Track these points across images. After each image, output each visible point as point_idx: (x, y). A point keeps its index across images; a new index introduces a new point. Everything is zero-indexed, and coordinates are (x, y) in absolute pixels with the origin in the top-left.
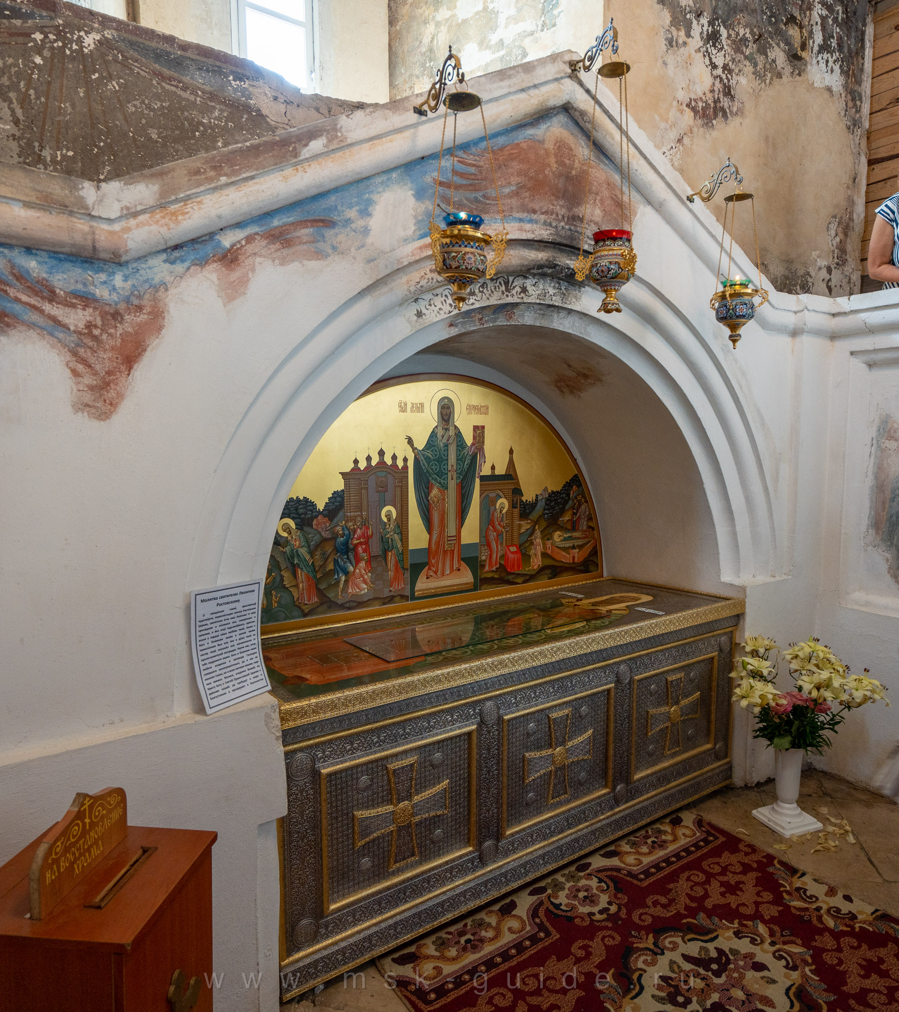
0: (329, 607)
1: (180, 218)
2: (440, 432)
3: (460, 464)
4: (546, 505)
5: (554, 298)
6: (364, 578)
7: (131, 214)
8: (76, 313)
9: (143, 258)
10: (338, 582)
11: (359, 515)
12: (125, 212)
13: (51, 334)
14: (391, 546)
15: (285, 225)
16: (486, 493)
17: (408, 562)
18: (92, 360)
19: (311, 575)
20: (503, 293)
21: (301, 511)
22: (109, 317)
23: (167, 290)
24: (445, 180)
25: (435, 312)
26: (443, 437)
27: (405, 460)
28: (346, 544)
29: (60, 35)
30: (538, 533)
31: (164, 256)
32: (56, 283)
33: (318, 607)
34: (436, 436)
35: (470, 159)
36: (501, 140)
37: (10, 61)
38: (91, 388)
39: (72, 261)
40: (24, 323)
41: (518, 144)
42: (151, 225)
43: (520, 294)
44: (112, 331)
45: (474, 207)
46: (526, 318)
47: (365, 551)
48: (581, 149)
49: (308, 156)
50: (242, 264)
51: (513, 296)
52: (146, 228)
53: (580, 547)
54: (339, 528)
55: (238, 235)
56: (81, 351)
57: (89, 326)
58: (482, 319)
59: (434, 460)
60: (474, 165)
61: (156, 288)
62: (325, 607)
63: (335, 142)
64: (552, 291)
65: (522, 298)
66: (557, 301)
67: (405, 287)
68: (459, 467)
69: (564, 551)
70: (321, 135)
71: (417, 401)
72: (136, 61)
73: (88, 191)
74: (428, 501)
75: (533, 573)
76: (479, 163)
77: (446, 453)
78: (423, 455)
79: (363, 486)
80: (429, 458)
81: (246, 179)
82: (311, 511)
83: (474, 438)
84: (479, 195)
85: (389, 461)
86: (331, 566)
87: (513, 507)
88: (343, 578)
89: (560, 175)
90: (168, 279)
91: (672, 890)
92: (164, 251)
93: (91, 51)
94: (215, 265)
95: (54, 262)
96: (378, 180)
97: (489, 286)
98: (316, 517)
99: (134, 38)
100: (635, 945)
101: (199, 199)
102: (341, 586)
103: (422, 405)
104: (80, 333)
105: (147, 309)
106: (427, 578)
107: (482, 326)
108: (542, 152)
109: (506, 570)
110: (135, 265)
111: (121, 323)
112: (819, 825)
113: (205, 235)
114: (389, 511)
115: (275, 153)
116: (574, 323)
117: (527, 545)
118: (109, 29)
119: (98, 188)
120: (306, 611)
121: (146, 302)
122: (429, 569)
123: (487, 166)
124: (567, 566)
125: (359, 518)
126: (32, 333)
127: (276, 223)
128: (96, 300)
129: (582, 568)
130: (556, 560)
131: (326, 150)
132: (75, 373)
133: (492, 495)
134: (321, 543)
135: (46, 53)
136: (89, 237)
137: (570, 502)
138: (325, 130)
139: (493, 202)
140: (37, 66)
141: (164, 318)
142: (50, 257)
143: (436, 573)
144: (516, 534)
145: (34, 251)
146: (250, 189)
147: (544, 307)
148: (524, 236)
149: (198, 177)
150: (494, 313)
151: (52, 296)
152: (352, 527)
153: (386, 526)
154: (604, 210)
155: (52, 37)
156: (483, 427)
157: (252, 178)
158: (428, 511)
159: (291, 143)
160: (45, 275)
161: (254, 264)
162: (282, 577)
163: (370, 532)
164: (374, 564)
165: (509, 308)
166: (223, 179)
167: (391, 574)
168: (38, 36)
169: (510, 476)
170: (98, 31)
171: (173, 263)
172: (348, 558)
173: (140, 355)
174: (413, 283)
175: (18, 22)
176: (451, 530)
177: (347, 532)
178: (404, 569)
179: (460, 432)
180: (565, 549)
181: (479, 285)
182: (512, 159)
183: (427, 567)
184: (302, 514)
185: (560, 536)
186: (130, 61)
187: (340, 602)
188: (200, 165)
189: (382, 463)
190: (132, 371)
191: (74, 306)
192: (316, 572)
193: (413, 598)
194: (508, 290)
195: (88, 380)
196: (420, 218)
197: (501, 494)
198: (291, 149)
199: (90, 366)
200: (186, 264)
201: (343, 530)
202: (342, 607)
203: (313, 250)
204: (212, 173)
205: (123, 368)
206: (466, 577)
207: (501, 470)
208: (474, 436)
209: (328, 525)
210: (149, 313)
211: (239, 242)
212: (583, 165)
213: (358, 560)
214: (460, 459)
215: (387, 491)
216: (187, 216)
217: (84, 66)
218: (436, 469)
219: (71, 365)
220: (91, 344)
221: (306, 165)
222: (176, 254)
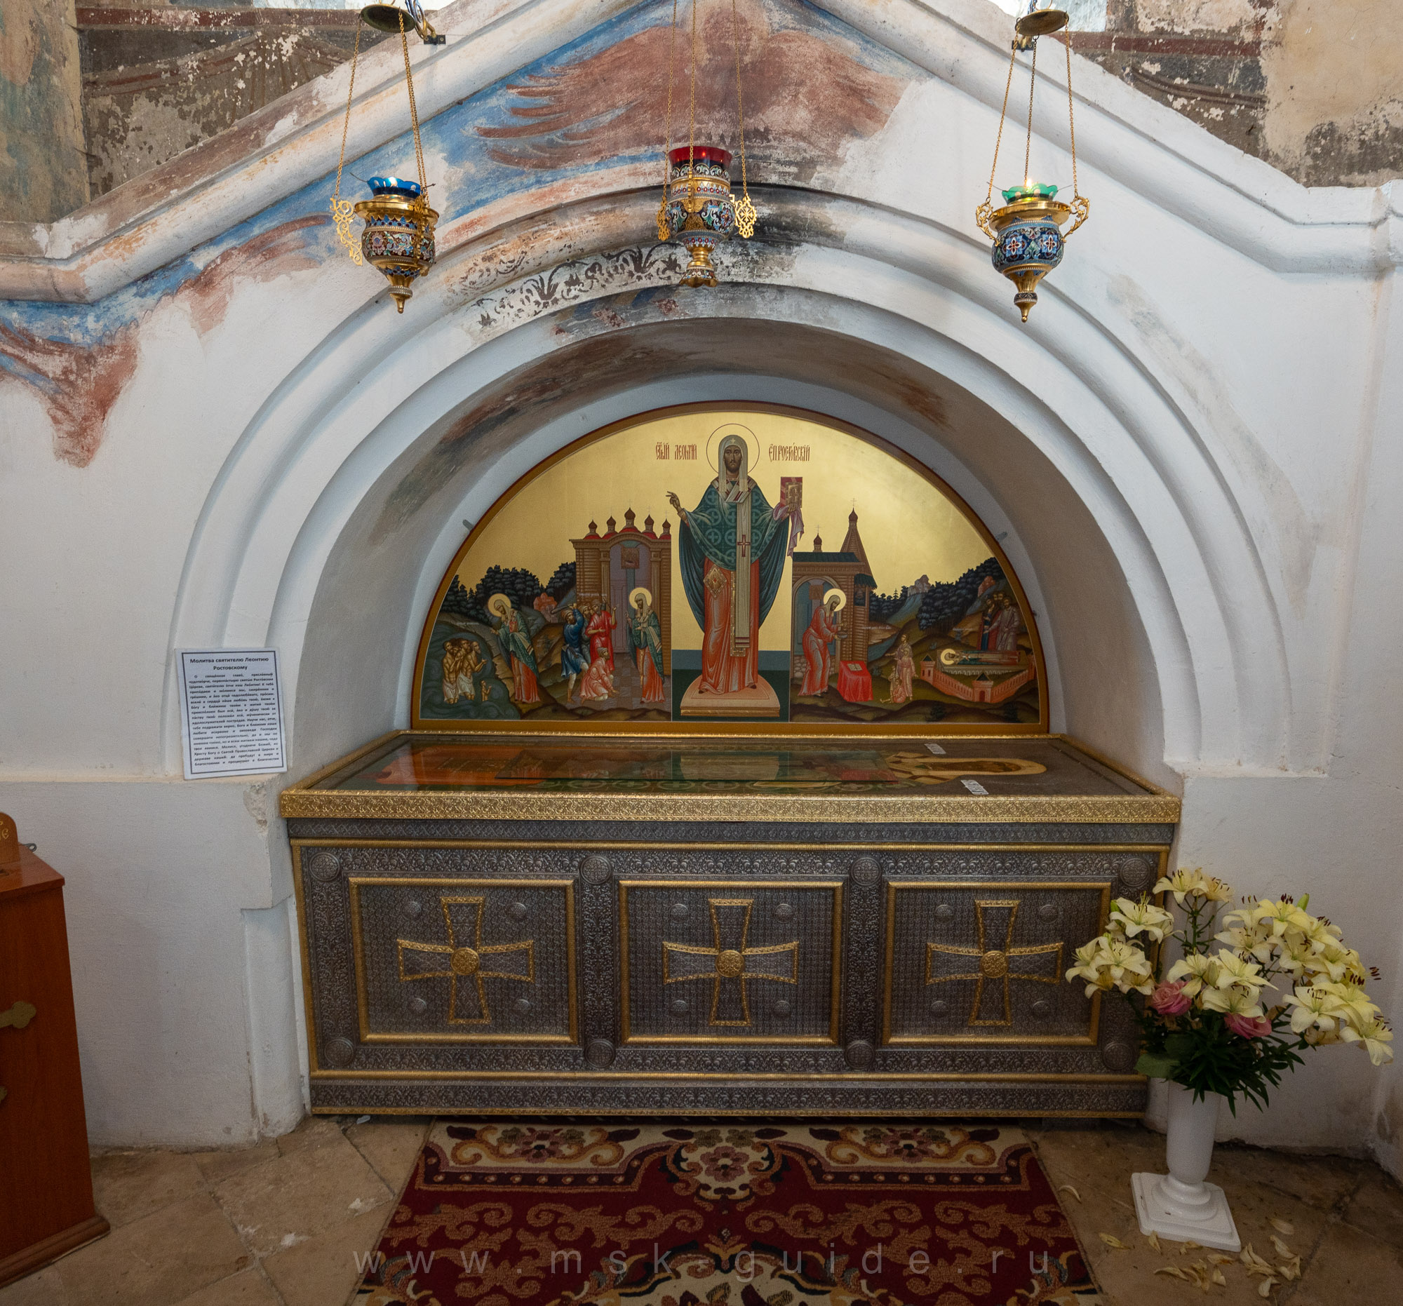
0: (555, 711)
1: (134, 245)
2: (723, 487)
3: (757, 534)
4: (924, 604)
5: (733, 271)
6: (603, 680)
7: (84, 250)
8: (54, 360)
9: (112, 294)
10: (567, 680)
11: (597, 598)
12: (76, 249)
13: (33, 383)
14: (643, 642)
15: (267, 232)
16: (804, 579)
17: (670, 667)
18: (69, 406)
19: (531, 668)
20: (631, 274)
21: (519, 586)
22: (83, 361)
23: (137, 326)
24: (497, 127)
25: (512, 315)
26: (728, 493)
27: (666, 525)
28: (578, 632)
29: (261, 51)
30: (906, 647)
31: (134, 290)
32: (35, 332)
33: (540, 708)
34: (716, 493)
35: (541, 85)
36: (599, 43)
37: (217, 93)
38: (70, 434)
39: (48, 308)
40: (10, 374)
41: (631, 40)
42: (105, 259)
43: (664, 272)
44: (86, 375)
45: (547, 155)
46: (700, 308)
47: (604, 645)
48: (765, 15)
49: (275, 141)
50: (218, 287)
51: (650, 276)
52: (101, 262)
53: (998, 679)
54: (568, 612)
55: (212, 254)
56: (60, 397)
57: (66, 371)
58: (614, 317)
59: (713, 527)
60: (547, 93)
61: (127, 326)
62: (550, 709)
63: (310, 115)
64: (728, 260)
65: (669, 278)
66: (741, 274)
67: (445, 287)
68: (755, 538)
69: (961, 682)
70: (291, 110)
71: (687, 443)
72: (336, 54)
73: (41, 234)
74: (703, 584)
75: (897, 708)
76: (556, 88)
77: (732, 517)
78: (696, 520)
79: (602, 559)
80: (705, 524)
81: (204, 186)
82: (532, 587)
83: (783, 495)
84: (556, 136)
85: (641, 527)
86: (557, 660)
87: (856, 603)
88: (574, 677)
89: (717, 70)
90: (139, 314)
91: (847, 1210)
92: (134, 283)
93: (289, 58)
94: (187, 292)
95: (32, 311)
96: (392, 148)
97: (604, 268)
98: (538, 595)
99: (333, 27)
100: (706, 1245)
101: (153, 221)
102: (571, 687)
103: (693, 448)
104: (58, 380)
105: (120, 349)
106: (701, 692)
107: (616, 328)
108: (679, 41)
109: (842, 699)
110: (106, 303)
111: (94, 366)
112: (1234, 1243)
113: (176, 259)
114: (641, 595)
115: (233, 147)
116: (799, 305)
117: (883, 663)
118: (306, 25)
119: (50, 229)
120: (524, 711)
121: (118, 342)
122: (704, 680)
123: (571, 88)
124: (967, 706)
125: (596, 601)
126: (18, 383)
127: (256, 231)
128: (71, 345)
129: (1001, 713)
130: (943, 694)
131: (297, 128)
132: (55, 420)
133: (816, 582)
134: (544, 628)
135: (248, 74)
136: (49, 281)
137: (977, 604)
138: (296, 103)
139: (581, 142)
140: (240, 92)
141: (136, 357)
142: (29, 306)
143: (715, 686)
144: (860, 646)
145: (16, 303)
146: (209, 197)
147: (727, 287)
148: (641, 183)
149: (147, 196)
150: (634, 306)
151: (31, 345)
152: (587, 612)
153: (636, 614)
154: (818, 109)
155: (252, 54)
156: (799, 480)
157: (211, 182)
158: (703, 601)
159: (252, 130)
160: (25, 325)
161: (231, 283)
162: (494, 665)
163: (612, 621)
164: (618, 664)
165: (658, 295)
166: (174, 193)
167: (644, 679)
168: (240, 58)
169: (853, 552)
170: (296, 32)
171: (143, 296)
172: (581, 651)
173: (113, 398)
174: (457, 280)
175: (222, 49)
176: (742, 628)
177: (579, 618)
178: (664, 676)
179: (757, 487)
180: (962, 678)
181: (586, 268)
182: (619, 67)
183: (700, 677)
184: (520, 590)
185: (953, 656)
186: (329, 57)
187: (569, 706)
188: (148, 182)
189: (631, 529)
190: (107, 416)
191: (51, 353)
192: (538, 664)
193: (677, 716)
194: (639, 268)
195: (67, 426)
196: (456, 188)
197: (833, 582)
198: (252, 137)
199: (67, 413)
200: (157, 296)
201: (574, 614)
202: (572, 713)
203: (303, 256)
204: (161, 188)
205: (98, 413)
206: (768, 699)
207: (833, 544)
208: (782, 493)
209: (553, 606)
210: (121, 354)
211: (214, 261)
212: (768, 41)
213: (595, 656)
214: (757, 526)
215: (637, 567)
216: (141, 242)
217: (284, 78)
218: (716, 540)
219: (51, 412)
220: (68, 390)
221: (276, 152)
222: (147, 285)
